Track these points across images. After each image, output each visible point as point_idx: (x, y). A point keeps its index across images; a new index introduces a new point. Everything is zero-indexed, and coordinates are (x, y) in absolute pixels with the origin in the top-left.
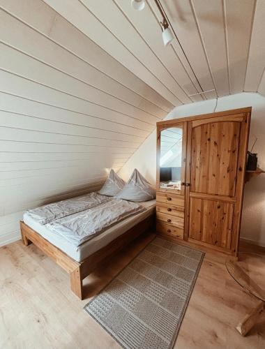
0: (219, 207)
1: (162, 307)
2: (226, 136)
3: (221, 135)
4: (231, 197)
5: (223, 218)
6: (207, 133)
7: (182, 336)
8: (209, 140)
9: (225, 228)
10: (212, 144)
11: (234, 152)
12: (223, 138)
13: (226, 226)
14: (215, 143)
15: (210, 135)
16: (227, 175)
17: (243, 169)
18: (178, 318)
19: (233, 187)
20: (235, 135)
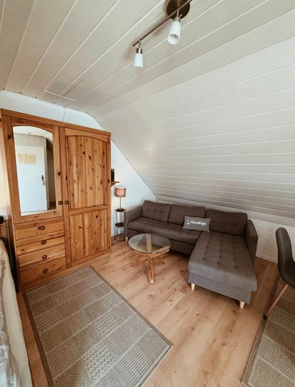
0: (97, 217)
1: (124, 323)
2: (98, 151)
3: (94, 151)
4: (104, 205)
5: (101, 225)
6: (81, 145)
7: (148, 316)
8: (84, 153)
9: (103, 232)
10: (87, 158)
11: (104, 167)
12: (96, 154)
13: (103, 230)
14: (90, 157)
15: (85, 148)
16: (100, 186)
17: (110, 181)
18: (135, 313)
19: (105, 196)
20: (104, 153)
